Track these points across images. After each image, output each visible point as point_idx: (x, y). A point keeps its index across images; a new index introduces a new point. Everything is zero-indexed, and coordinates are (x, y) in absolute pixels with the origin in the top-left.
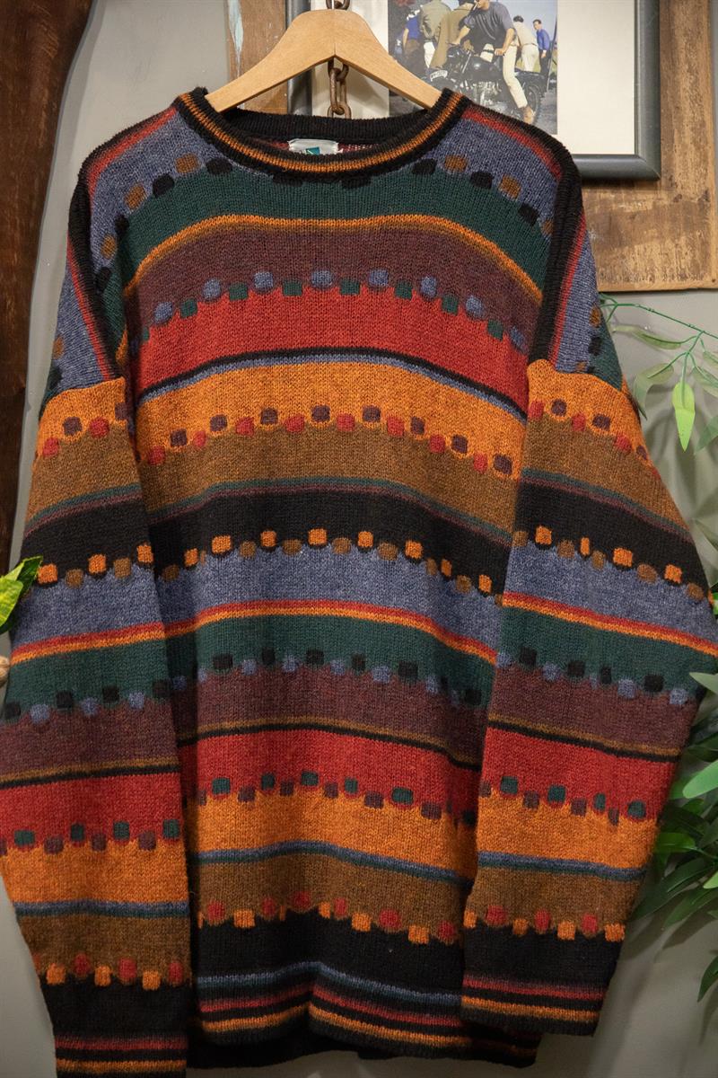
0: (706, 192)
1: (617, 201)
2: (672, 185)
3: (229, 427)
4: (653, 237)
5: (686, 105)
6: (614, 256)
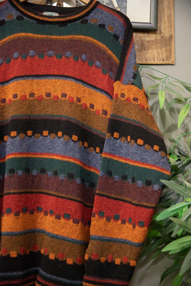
0: (171, 35)
1: (144, 37)
2: (161, 33)
3: (18, 97)
4: (154, 48)
5: (166, 9)
6: (143, 53)
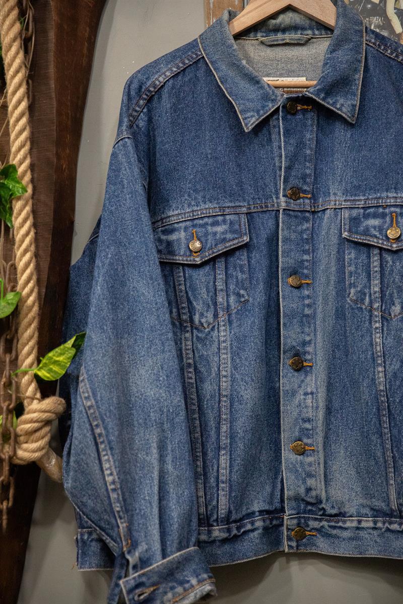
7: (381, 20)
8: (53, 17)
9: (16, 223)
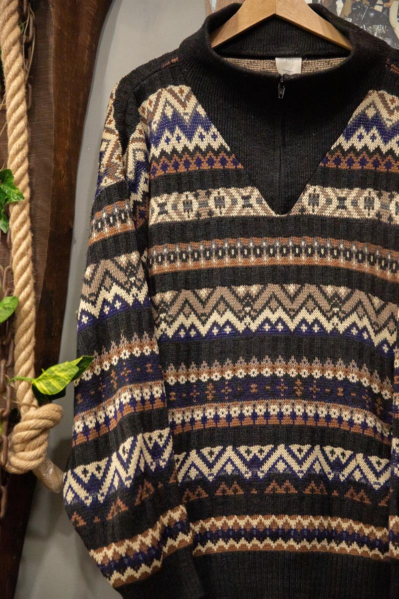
7: (384, 28)
8: (53, 23)
9: (13, 227)
